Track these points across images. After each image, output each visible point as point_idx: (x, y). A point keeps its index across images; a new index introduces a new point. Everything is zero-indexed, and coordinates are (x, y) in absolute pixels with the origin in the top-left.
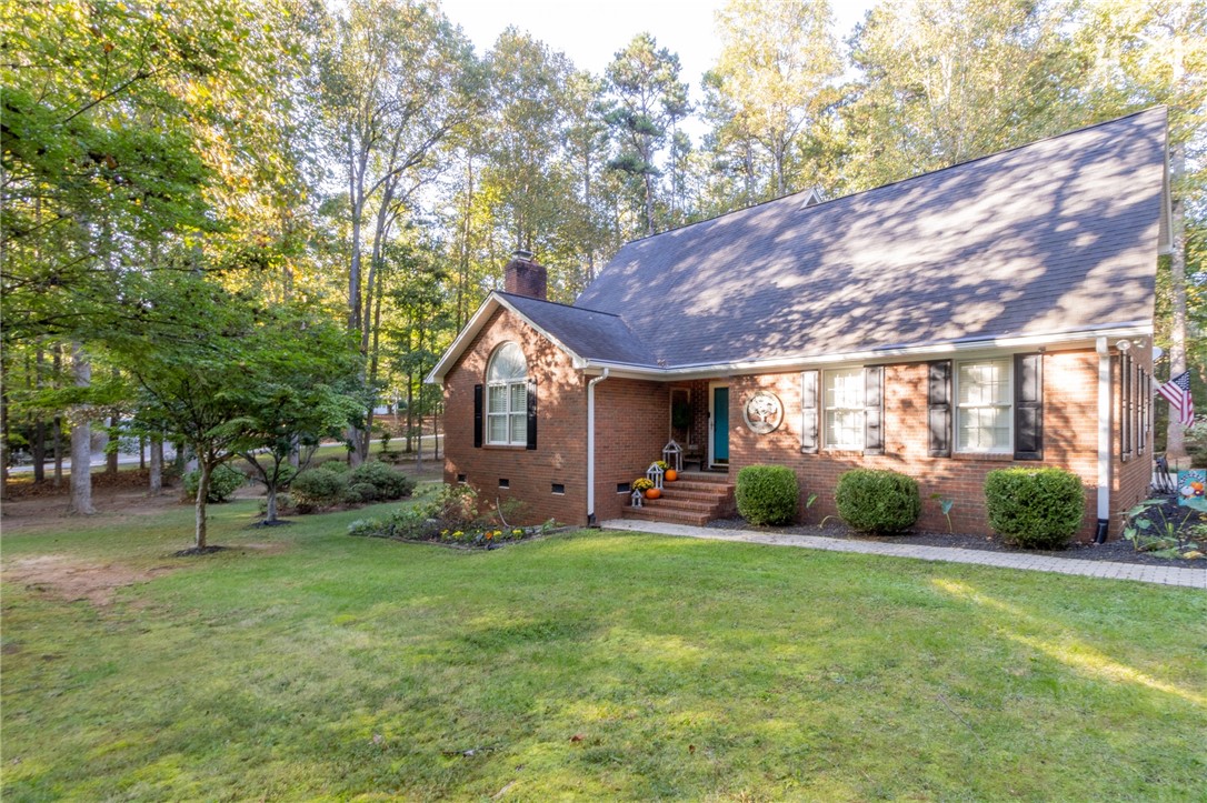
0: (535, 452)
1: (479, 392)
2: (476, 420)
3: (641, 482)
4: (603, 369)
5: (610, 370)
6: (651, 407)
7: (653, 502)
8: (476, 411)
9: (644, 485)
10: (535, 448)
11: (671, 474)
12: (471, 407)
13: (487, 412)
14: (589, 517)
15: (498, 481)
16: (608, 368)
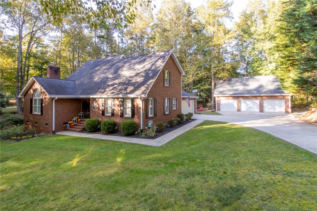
0: (42, 116)
1: (31, 100)
2: (31, 107)
3: (70, 122)
4: (55, 97)
5: (58, 97)
6: (75, 105)
7: (72, 127)
8: (31, 105)
9: (70, 123)
10: (42, 115)
11: (79, 120)
12: (30, 104)
13: (34, 105)
14: (53, 131)
15: (35, 123)
16: (57, 97)
